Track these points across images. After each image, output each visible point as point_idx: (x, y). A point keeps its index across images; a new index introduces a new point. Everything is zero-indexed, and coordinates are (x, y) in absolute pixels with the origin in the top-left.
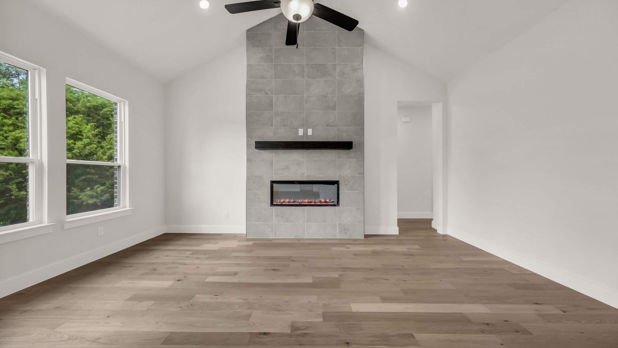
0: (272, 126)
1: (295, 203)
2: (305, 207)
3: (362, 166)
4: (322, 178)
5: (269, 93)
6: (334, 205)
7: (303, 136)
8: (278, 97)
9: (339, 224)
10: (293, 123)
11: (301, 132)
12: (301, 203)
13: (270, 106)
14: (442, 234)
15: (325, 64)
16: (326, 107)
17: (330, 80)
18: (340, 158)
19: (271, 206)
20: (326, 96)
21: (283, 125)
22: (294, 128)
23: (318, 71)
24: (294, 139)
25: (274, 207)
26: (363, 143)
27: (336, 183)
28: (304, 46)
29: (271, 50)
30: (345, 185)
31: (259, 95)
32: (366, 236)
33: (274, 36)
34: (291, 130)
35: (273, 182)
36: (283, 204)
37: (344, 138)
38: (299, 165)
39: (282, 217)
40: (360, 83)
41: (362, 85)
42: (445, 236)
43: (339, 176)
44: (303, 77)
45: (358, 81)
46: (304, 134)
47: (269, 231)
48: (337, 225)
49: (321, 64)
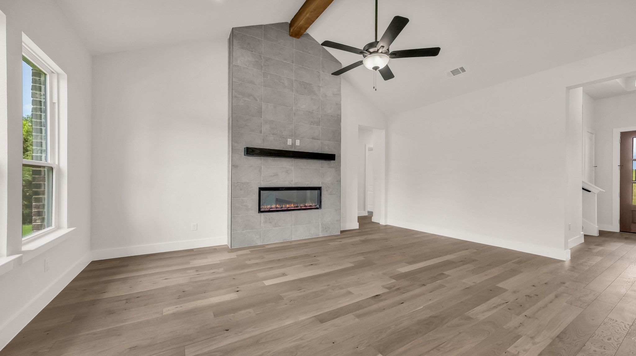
0: (261, 133)
1: (283, 208)
2: (293, 212)
3: (339, 175)
4: (308, 185)
5: (258, 99)
6: (317, 208)
7: (292, 146)
8: (268, 106)
9: (322, 224)
10: (282, 133)
11: (290, 142)
12: (289, 208)
13: (260, 112)
14: (384, 225)
15: (311, 84)
16: (312, 122)
17: (316, 99)
18: (323, 167)
19: (259, 213)
20: (312, 112)
21: (273, 133)
22: (283, 138)
23: (305, 89)
24: (283, 148)
25: (262, 214)
26: (340, 155)
27: (319, 189)
28: (293, 63)
29: (260, 56)
30: (327, 191)
31: (247, 99)
32: (342, 232)
33: (264, 43)
34: (280, 139)
35: (261, 189)
36: (270, 210)
37: (327, 150)
38: (287, 172)
39: (270, 222)
40: (338, 106)
41: (340, 109)
42: (386, 226)
43: (322, 183)
44: (292, 91)
45: (337, 104)
46: (292, 144)
47: (257, 238)
48: (320, 225)
49: (308, 83)
